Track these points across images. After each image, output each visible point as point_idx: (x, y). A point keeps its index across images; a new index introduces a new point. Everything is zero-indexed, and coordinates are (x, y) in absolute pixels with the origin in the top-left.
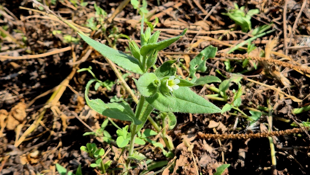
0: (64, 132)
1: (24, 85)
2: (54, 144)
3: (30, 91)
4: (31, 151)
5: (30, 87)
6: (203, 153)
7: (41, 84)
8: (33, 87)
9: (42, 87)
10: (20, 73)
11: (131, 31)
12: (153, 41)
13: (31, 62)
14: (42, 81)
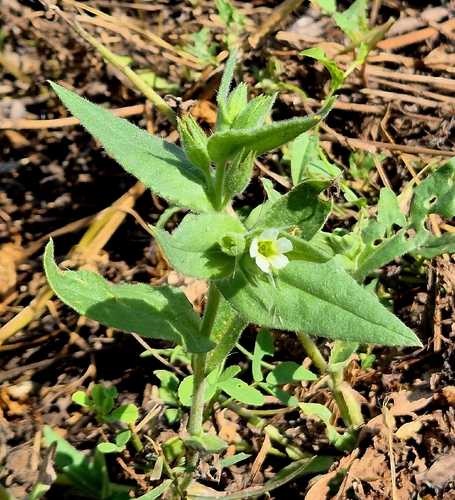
0: (109, 340)
1: (29, 197)
2: (74, 368)
3: (43, 216)
4: (13, 381)
5: (44, 204)
6: (446, 449)
7: (74, 200)
8: (51, 205)
9: (75, 206)
10: (25, 161)
11: (321, 73)
12: (246, 123)
13: (59, 135)
14: (77, 191)
